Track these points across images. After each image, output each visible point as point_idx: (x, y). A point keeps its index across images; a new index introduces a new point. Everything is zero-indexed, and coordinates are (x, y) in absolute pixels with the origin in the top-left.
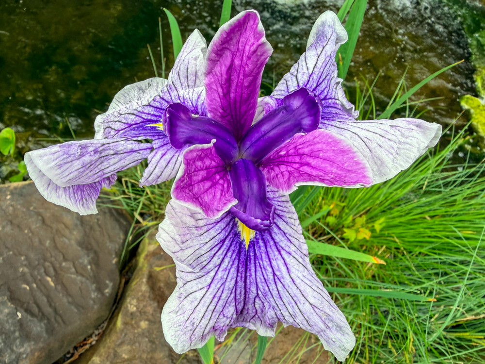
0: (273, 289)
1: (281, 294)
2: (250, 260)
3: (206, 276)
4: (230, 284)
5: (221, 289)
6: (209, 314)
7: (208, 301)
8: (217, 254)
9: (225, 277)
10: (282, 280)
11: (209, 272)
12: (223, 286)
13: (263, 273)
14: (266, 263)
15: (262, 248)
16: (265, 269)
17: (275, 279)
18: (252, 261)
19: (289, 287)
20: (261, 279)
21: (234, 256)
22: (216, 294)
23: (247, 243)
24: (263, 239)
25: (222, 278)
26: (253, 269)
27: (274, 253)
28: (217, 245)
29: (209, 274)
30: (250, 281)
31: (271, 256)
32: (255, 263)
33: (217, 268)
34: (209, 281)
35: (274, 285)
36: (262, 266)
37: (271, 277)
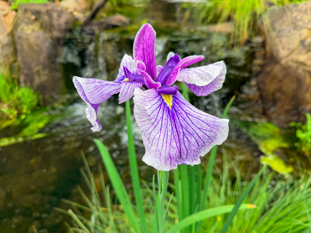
0: (188, 121)
1: (192, 121)
2: (174, 115)
3: (158, 124)
4: (170, 127)
5: (167, 130)
6: (165, 143)
7: (163, 137)
8: (160, 112)
9: (166, 123)
10: (190, 113)
11: (159, 122)
12: (167, 128)
13: (181, 116)
14: (181, 110)
15: (177, 106)
16: (181, 113)
17: (187, 116)
18: (176, 115)
19: (194, 114)
20: (182, 120)
21: (167, 114)
22: (165, 133)
23: (170, 107)
24: (176, 103)
25: (165, 124)
26: (177, 118)
27: (182, 106)
28: (158, 107)
29: (159, 123)
30: (178, 126)
31: (182, 107)
32: (177, 114)
33: (162, 119)
34: (160, 126)
35: (188, 118)
36: (180, 113)
37: (185, 115)
